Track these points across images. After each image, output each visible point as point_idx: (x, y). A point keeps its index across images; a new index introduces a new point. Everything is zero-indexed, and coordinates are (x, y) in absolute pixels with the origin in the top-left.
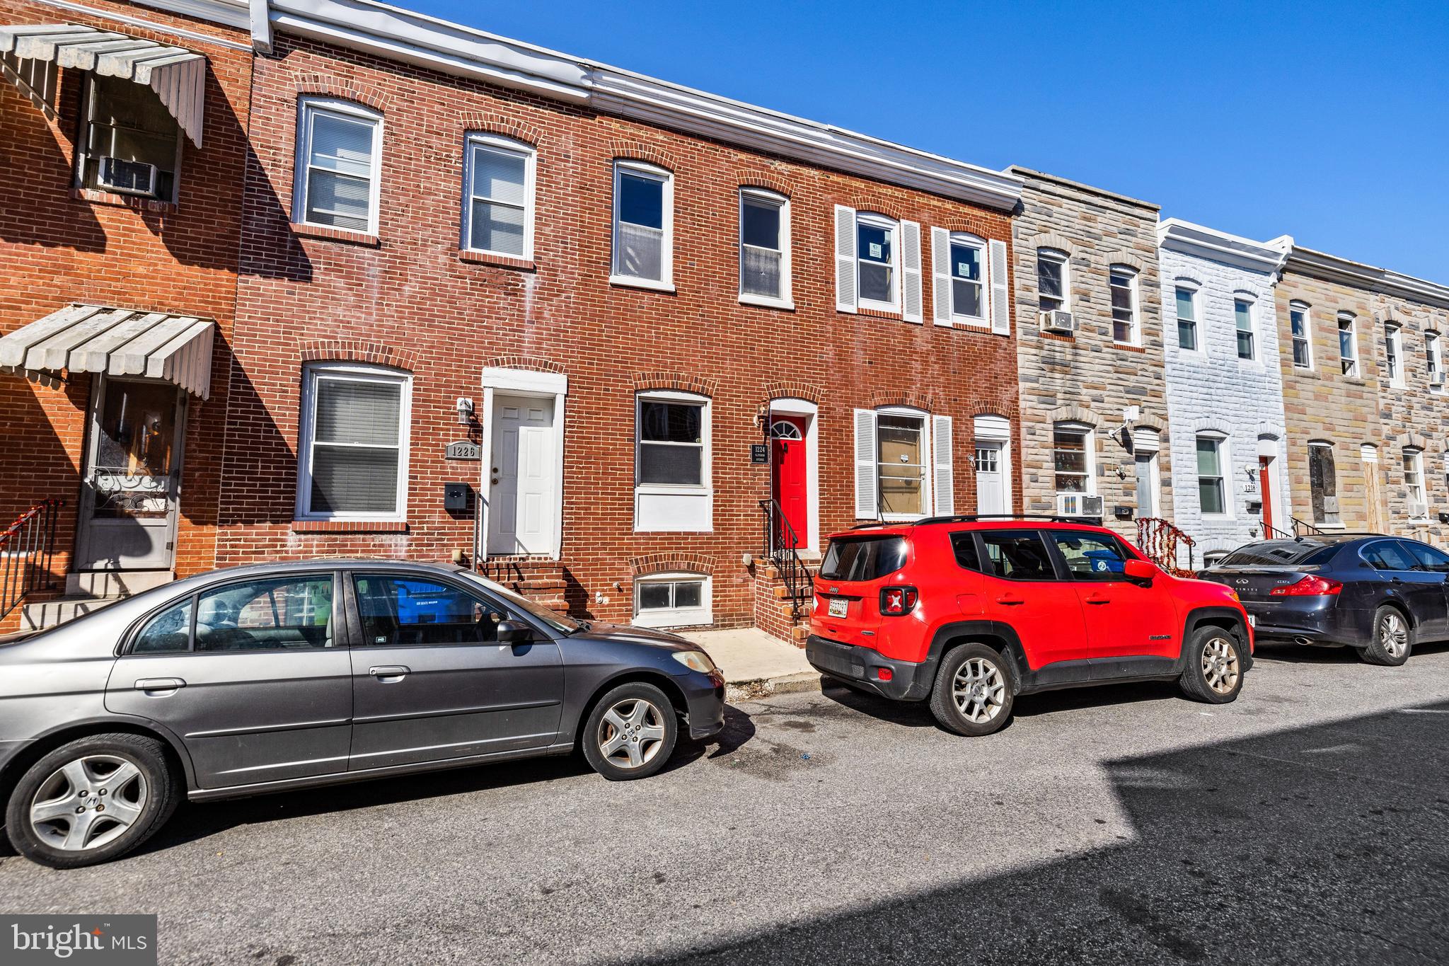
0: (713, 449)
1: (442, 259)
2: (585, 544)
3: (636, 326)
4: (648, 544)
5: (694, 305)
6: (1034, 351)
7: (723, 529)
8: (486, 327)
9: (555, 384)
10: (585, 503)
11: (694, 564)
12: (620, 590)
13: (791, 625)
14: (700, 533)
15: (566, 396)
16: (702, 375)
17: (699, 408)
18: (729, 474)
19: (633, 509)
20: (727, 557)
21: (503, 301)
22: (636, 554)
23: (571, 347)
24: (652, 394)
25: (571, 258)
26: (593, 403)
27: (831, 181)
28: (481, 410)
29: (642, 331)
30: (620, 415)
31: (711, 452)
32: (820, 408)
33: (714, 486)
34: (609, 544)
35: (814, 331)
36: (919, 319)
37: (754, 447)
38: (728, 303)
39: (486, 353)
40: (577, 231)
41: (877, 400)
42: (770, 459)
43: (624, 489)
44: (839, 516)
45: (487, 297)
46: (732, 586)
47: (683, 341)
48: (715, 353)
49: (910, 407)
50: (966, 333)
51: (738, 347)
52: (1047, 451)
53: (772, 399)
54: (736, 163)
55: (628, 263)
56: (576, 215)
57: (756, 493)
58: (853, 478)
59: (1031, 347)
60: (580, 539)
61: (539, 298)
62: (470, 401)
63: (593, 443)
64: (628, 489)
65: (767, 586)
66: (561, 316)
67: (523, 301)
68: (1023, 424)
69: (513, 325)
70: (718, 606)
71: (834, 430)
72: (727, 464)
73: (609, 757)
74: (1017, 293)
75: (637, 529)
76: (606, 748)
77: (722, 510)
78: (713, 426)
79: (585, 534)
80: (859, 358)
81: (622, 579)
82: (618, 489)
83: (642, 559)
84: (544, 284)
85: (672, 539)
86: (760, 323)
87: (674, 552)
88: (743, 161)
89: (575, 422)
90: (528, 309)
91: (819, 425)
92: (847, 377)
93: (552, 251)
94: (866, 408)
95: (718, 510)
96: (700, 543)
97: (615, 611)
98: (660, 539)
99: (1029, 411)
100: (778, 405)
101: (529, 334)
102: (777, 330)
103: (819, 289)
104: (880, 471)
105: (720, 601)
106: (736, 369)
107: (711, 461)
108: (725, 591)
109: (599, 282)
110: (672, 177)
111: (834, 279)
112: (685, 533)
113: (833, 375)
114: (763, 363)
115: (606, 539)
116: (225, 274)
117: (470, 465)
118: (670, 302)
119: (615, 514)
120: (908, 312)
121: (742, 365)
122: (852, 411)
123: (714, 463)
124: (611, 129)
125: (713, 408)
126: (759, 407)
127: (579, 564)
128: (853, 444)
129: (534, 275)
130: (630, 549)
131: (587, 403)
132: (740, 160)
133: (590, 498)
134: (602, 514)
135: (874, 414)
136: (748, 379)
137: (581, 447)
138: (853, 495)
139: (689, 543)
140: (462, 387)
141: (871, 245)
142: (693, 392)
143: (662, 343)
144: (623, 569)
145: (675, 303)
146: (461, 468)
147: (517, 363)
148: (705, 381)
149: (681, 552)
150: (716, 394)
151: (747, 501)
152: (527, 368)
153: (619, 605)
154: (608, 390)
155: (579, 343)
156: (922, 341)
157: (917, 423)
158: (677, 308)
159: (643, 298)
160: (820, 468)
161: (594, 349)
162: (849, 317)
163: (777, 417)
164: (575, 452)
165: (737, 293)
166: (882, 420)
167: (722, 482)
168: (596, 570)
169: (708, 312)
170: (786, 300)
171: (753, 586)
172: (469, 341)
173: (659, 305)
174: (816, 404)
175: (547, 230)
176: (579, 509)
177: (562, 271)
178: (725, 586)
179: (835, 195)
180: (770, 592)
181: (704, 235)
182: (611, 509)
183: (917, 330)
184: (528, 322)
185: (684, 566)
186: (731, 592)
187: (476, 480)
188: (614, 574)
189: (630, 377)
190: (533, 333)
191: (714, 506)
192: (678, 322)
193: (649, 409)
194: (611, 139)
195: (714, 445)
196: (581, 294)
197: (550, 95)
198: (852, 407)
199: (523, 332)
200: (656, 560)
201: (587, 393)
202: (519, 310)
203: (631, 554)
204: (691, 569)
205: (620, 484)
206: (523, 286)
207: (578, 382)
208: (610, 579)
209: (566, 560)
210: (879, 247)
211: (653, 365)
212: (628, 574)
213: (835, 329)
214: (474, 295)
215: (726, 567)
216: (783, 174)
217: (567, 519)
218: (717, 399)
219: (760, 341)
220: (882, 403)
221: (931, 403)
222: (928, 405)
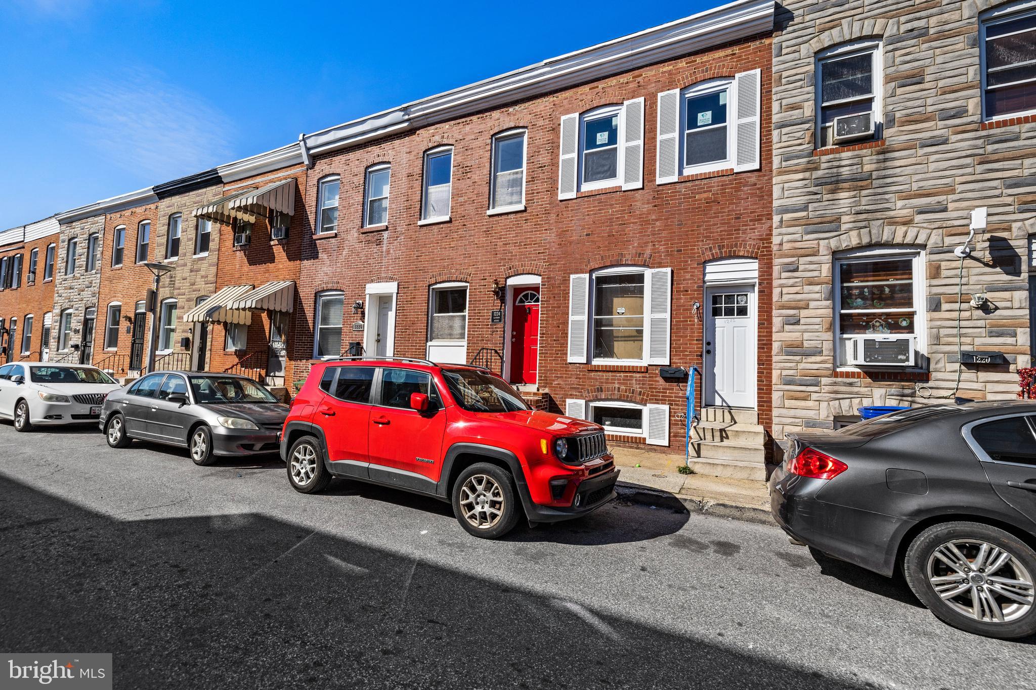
0: (469, 316)
1: (356, 235)
3: (431, 247)
5: (461, 225)
6: (800, 176)
8: (369, 264)
9: (393, 287)
10: (403, 351)
15: (397, 293)
16: (463, 269)
17: (465, 290)
18: (477, 331)
19: (427, 352)
21: (375, 248)
23: (401, 266)
24: (439, 286)
25: (403, 217)
26: (409, 296)
27: (559, 100)
28: (365, 306)
29: (433, 249)
31: (468, 318)
32: (542, 279)
33: (467, 340)
35: (540, 221)
36: (638, 184)
37: (493, 312)
38: (481, 218)
39: (368, 277)
40: (405, 201)
41: (593, 264)
42: (503, 320)
43: (422, 343)
44: (554, 360)
45: (370, 248)
47: (454, 250)
48: (472, 253)
49: (629, 265)
50: (697, 183)
51: (486, 246)
52: (817, 288)
53: (509, 277)
54: (490, 121)
56: (405, 193)
58: (567, 330)
59: (796, 172)
61: (389, 243)
62: (361, 302)
63: (408, 318)
66: (397, 250)
67: (383, 247)
68: (776, 261)
69: (379, 260)
71: (553, 294)
72: (476, 325)
74: (775, 118)
77: (472, 353)
78: (469, 301)
80: (577, 233)
82: (419, 343)
84: (391, 235)
86: (502, 226)
88: (495, 117)
89: (401, 307)
90: (384, 250)
91: (542, 291)
92: (566, 250)
93: (395, 216)
94: (583, 273)
95: (469, 353)
99: (786, 246)
100: (511, 281)
101: (384, 263)
102: (513, 228)
106: (484, 261)
109: (415, 226)
110: (453, 148)
111: (557, 176)
113: (554, 251)
114: (502, 253)
116: (298, 262)
117: (361, 333)
118: (447, 227)
120: (628, 181)
121: (488, 258)
122: (569, 277)
123: (468, 325)
124: (423, 136)
125: (470, 289)
128: (569, 303)
129: (387, 232)
131: (405, 296)
132: (493, 117)
133: (405, 349)
135: (587, 277)
136: (492, 266)
138: (567, 344)
140: (359, 295)
141: (599, 134)
142: (459, 281)
145: (449, 227)
146: (357, 335)
147: (379, 280)
148: (466, 272)
150: (471, 280)
152: (383, 281)
154: (416, 287)
155: (404, 263)
158: (452, 229)
159: (435, 229)
161: (411, 265)
162: (570, 202)
165: (488, 209)
166: (594, 281)
167: (472, 337)
169: (469, 227)
170: (523, 203)
172: (363, 272)
173: (440, 231)
174: (540, 275)
177: (399, 226)
179: (563, 109)
181: (469, 178)
183: (637, 195)
184: (384, 257)
189: (426, 278)
190: (386, 262)
191: (467, 350)
192: (452, 238)
194: (423, 141)
195: (469, 313)
196: (406, 236)
198: (569, 274)
199: (382, 263)
201: (406, 290)
202: (381, 252)
205: (418, 340)
206: (383, 239)
207: (403, 285)
210: (606, 134)
211: (438, 268)
213: (558, 215)
214: (365, 249)
216: (522, 113)
218: (472, 283)
219: (501, 238)
220: (597, 266)
221: (650, 258)
222: (645, 261)
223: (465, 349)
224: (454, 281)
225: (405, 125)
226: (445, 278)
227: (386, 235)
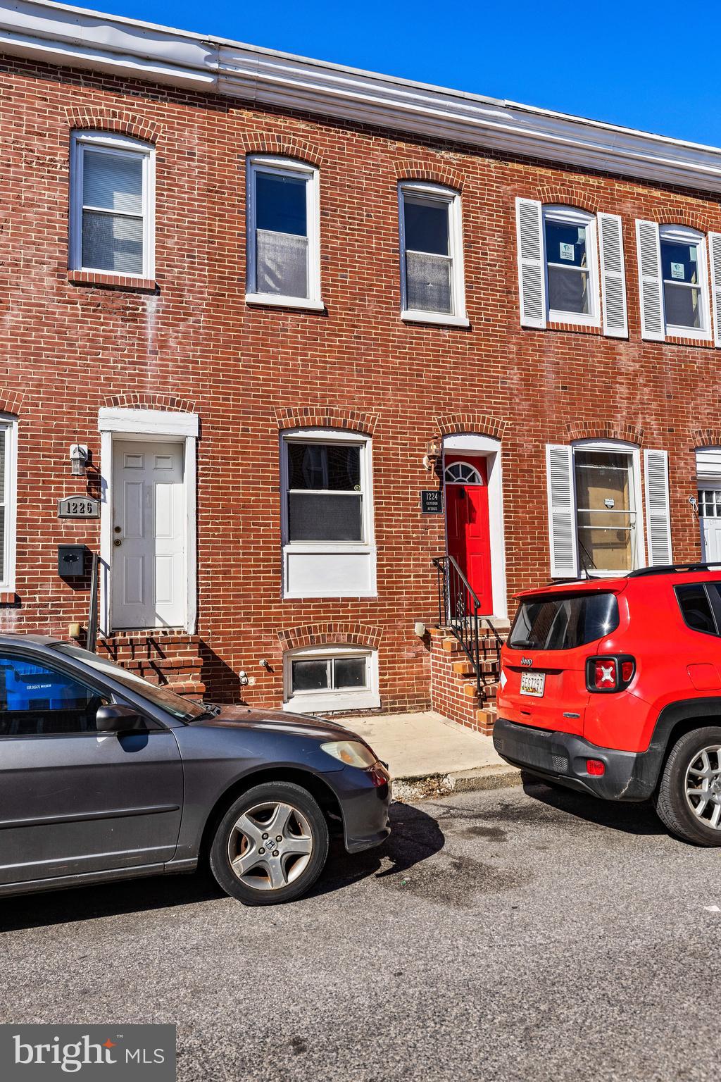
0: (376, 498)
1: (48, 282)
2: (225, 614)
3: (279, 353)
4: (300, 613)
5: (347, 325)
7: (390, 594)
8: (101, 360)
9: (185, 424)
10: (224, 566)
11: (356, 636)
12: (269, 669)
13: (475, 707)
14: (363, 599)
15: (198, 439)
16: (359, 409)
17: (358, 449)
18: (395, 527)
19: (281, 572)
20: (395, 627)
21: (120, 328)
22: (286, 625)
23: (202, 380)
24: (301, 434)
25: (200, 275)
26: (229, 447)
27: (511, 170)
28: (99, 459)
29: (286, 359)
30: (263, 460)
31: (372, 501)
32: (503, 445)
33: (377, 542)
34: (253, 614)
35: (494, 351)
36: (624, 333)
37: (424, 494)
38: (388, 322)
39: (103, 391)
40: (205, 242)
41: (574, 432)
42: (444, 508)
43: (269, 548)
44: (529, 575)
45: (102, 324)
46: (403, 662)
47: (335, 369)
48: (374, 382)
49: (615, 440)
50: (682, 349)
51: (402, 374)
53: (445, 436)
54: (393, 153)
55: (267, 278)
56: (204, 224)
57: (428, 549)
58: (547, 528)
60: (218, 609)
61: (163, 324)
62: (85, 448)
63: (231, 494)
64: (275, 548)
65: (445, 660)
66: (189, 344)
67: (144, 328)
69: (133, 357)
70: (386, 686)
71: (522, 471)
72: (392, 515)
73: (243, 876)
75: (287, 596)
76: (239, 865)
77: (388, 571)
78: (375, 470)
79: (224, 602)
80: (550, 382)
81: (270, 656)
82: (261, 548)
83: (293, 631)
84: (168, 306)
85: (328, 606)
86: (428, 345)
87: (332, 622)
88: (402, 149)
89: (209, 469)
90: (150, 337)
91: (504, 465)
92: (536, 406)
93: (176, 267)
94: (561, 443)
95: (383, 571)
96: (363, 611)
97: (263, 693)
98: (314, 607)
100: (452, 443)
101: (152, 366)
102: (449, 352)
103: (498, 301)
104: (581, 519)
105: (388, 680)
106: (401, 401)
107: (373, 512)
108: (393, 668)
109: (234, 302)
110: (317, 173)
111: (517, 288)
112: (344, 599)
113: (518, 404)
114: (433, 393)
115: (249, 608)
117: (87, 523)
118: (318, 322)
119: (259, 578)
120: (609, 324)
121: (407, 396)
122: (543, 447)
123: (376, 515)
124: (243, 119)
125: (374, 448)
126: (430, 445)
127: (219, 639)
128: (545, 487)
129: (155, 297)
130: (279, 619)
131: (223, 446)
132: (398, 149)
133: (229, 560)
134: (244, 578)
135: (569, 450)
136: (415, 412)
137: (217, 499)
138: (548, 549)
139: (349, 611)
140: (75, 432)
141: (562, 245)
142: (349, 430)
143: (310, 372)
144: (270, 644)
145: (324, 323)
146: (77, 528)
147: (139, 402)
148: (364, 416)
149: (339, 622)
150: (377, 431)
151: (418, 559)
152: (151, 407)
153: (267, 687)
154: (247, 430)
155: (211, 375)
156: (627, 359)
157: (624, 460)
158: (328, 329)
159: (286, 319)
160: (506, 517)
161: (229, 382)
162: (537, 333)
163: (452, 457)
164: (210, 505)
165: (399, 309)
166: (580, 458)
167: (387, 537)
168: (239, 644)
169: (365, 333)
170: (459, 315)
171: (429, 661)
172: (83, 377)
173: (305, 327)
174: (499, 439)
175: (170, 243)
176: (216, 572)
177: (189, 291)
178: (394, 662)
179: (516, 186)
180: (448, 667)
181: (357, 241)
182: (254, 572)
183: (621, 347)
184: (151, 352)
185: (343, 637)
186: (402, 668)
187: (94, 541)
188: (260, 650)
189: (273, 414)
190: (156, 365)
191: (378, 565)
192: (329, 346)
193: (297, 452)
194: (244, 130)
195: (376, 492)
196: (212, 317)
197: (168, 83)
198: (543, 442)
199: (145, 364)
200: (310, 633)
201: (223, 435)
202: (139, 339)
203: (279, 625)
204: (352, 642)
205: (264, 542)
206: (144, 310)
207: (211, 422)
208: (256, 656)
209: (203, 633)
210: (571, 248)
211: (301, 399)
212: (277, 649)
213: (520, 349)
214: (86, 322)
215: (394, 638)
216: (452, 164)
217: (203, 584)
218: (379, 437)
219: (428, 366)
220: (579, 437)
221: (641, 435)
222: (637, 437)
223: (371, 563)
224: (338, 429)
225: (209, 79)
226: (319, 419)
227: (151, 304)
